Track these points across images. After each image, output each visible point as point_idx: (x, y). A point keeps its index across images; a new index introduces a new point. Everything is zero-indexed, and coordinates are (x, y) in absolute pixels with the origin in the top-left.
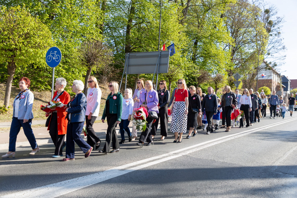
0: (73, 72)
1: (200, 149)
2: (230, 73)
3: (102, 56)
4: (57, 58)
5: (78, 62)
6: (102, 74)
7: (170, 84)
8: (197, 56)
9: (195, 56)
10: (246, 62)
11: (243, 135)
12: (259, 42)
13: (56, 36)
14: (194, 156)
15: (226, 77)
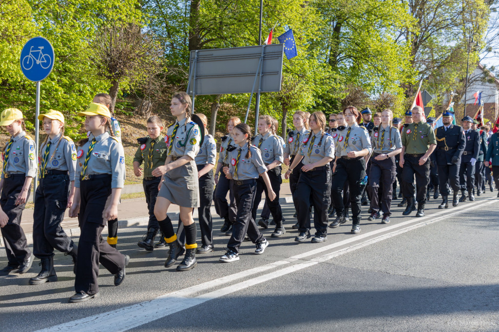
0: (80, 91)
1: (355, 249)
2: (409, 90)
3: (140, 56)
4: (45, 61)
5: (90, 70)
6: (142, 97)
7: (284, 115)
8: (339, 55)
9: (334, 56)
10: (441, 68)
11: (442, 218)
12: (470, 25)
13: (41, 14)
14: (343, 265)
15: (401, 99)
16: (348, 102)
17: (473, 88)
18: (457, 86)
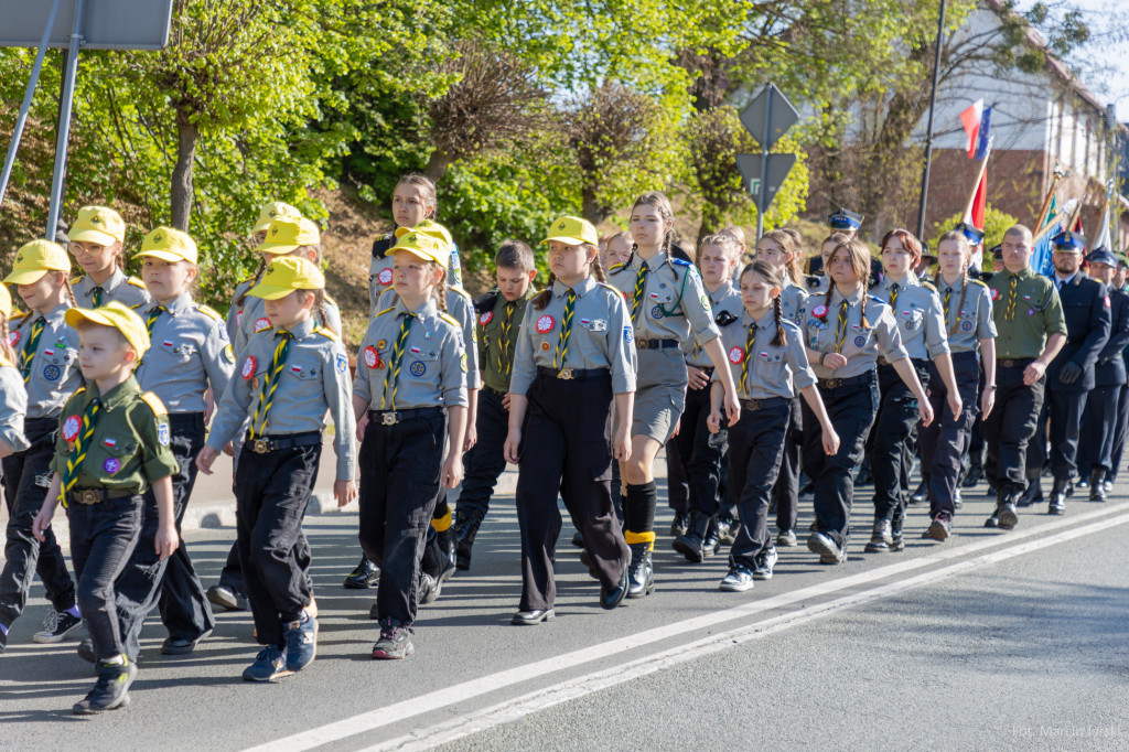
15: (678, 114)
16: (460, 112)
17: (960, 87)
18: (900, 76)
